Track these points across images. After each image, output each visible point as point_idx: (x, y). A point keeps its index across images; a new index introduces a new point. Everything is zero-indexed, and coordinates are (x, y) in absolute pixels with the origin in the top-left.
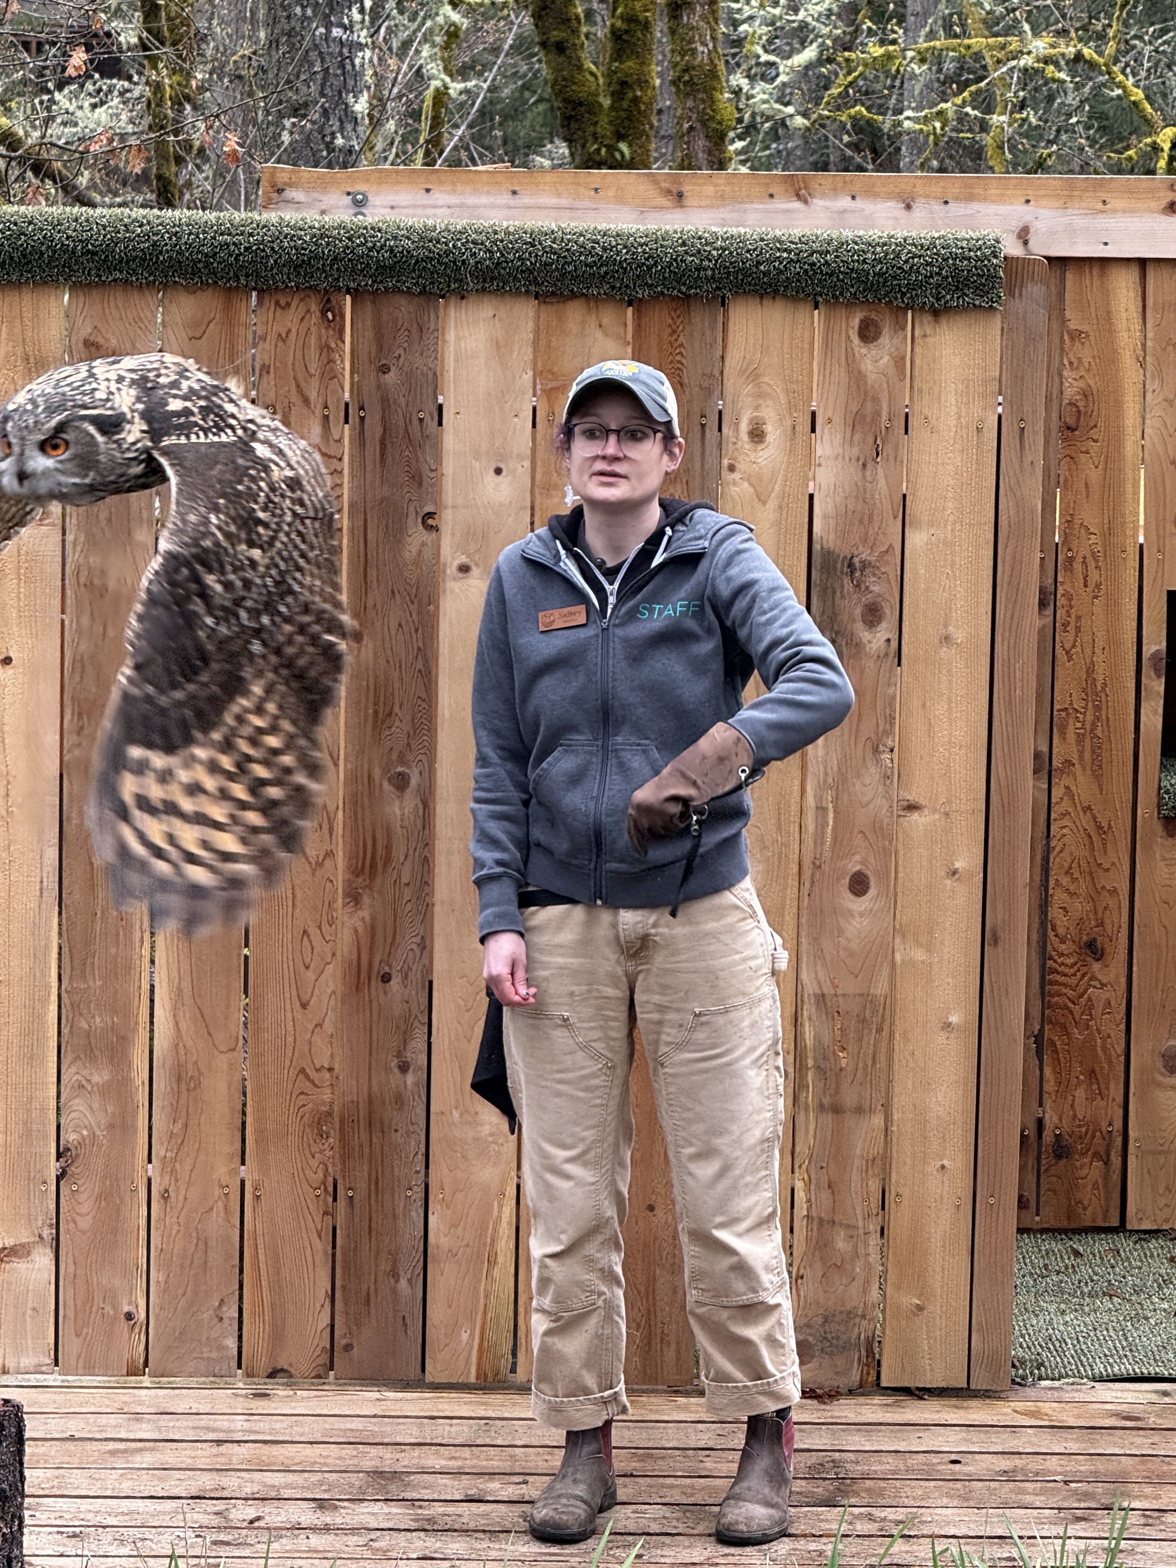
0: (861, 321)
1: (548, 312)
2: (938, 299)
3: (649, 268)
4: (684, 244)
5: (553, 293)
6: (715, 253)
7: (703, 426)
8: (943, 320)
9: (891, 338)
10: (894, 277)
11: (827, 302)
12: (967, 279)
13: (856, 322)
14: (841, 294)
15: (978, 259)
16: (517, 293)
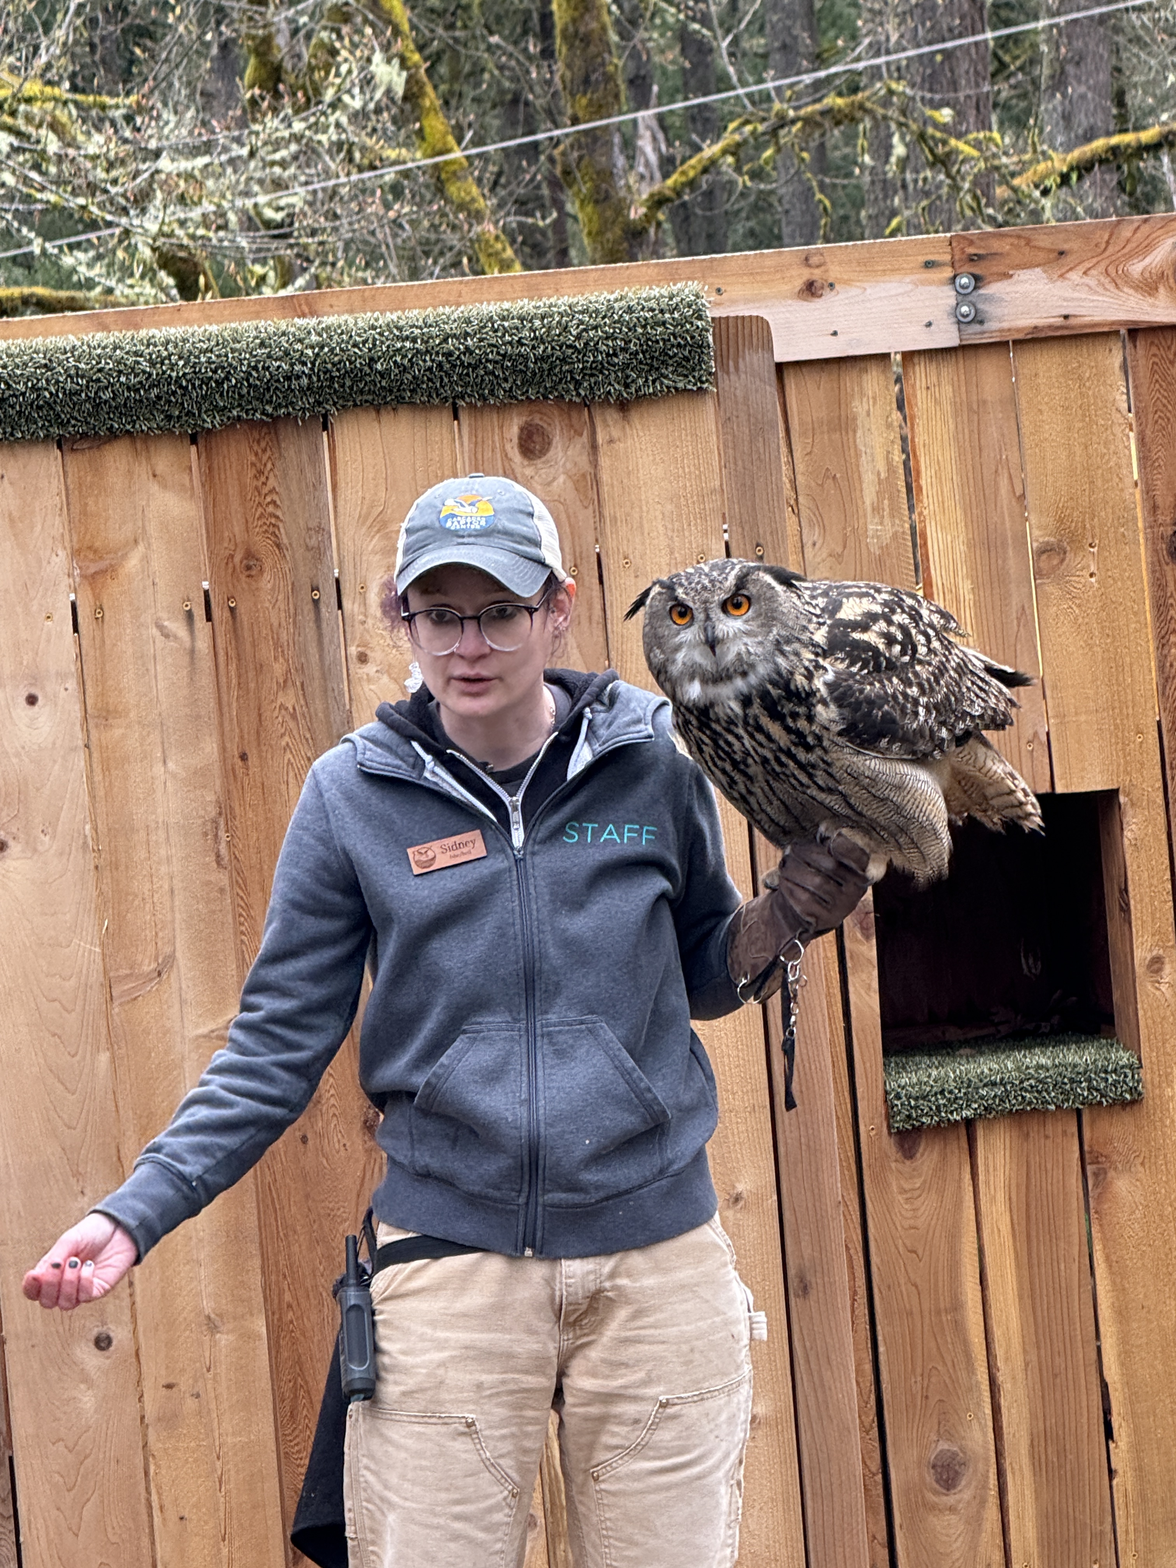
0: (522, 429)
1: (77, 463)
2: (627, 386)
3: (219, 383)
4: (262, 345)
5: (84, 436)
6: (309, 352)
7: (316, 602)
8: (634, 416)
9: (566, 449)
10: (564, 360)
11: (471, 406)
12: (664, 353)
13: (514, 430)
14: (492, 392)
15: (678, 324)
16: (33, 441)
